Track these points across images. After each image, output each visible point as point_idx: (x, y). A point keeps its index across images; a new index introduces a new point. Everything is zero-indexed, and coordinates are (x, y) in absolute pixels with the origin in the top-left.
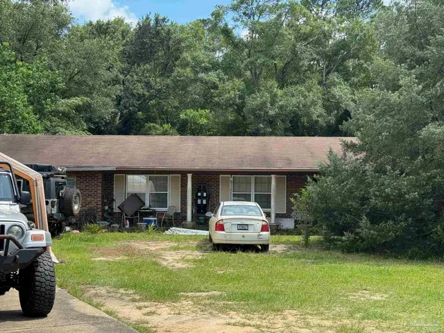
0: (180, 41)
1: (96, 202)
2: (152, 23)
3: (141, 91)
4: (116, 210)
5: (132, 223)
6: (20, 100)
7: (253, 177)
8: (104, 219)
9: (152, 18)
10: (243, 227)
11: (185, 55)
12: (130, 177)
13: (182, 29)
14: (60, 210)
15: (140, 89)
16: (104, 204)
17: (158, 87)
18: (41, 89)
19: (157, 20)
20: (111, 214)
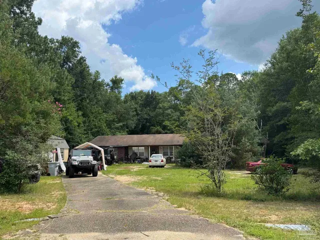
0: (160, 99)
1: (123, 155)
2: (151, 93)
3: (146, 117)
4: (129, 158)
5: (134, 161)
6: (104, 126)
7: (169, 147)
8: (126, 160)
9: (150, 91)
10: (156, 161)
11: (160, 105)
12: (133, 148)
13: (160, 95)
14: (111, 158)
15: (146, 116)
16: (125, 156)
17: (152, 115)
18: (110, 121)
19: (152, 92)
20: (128, 158)
